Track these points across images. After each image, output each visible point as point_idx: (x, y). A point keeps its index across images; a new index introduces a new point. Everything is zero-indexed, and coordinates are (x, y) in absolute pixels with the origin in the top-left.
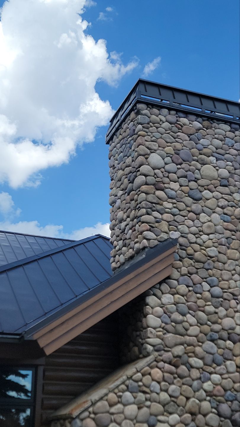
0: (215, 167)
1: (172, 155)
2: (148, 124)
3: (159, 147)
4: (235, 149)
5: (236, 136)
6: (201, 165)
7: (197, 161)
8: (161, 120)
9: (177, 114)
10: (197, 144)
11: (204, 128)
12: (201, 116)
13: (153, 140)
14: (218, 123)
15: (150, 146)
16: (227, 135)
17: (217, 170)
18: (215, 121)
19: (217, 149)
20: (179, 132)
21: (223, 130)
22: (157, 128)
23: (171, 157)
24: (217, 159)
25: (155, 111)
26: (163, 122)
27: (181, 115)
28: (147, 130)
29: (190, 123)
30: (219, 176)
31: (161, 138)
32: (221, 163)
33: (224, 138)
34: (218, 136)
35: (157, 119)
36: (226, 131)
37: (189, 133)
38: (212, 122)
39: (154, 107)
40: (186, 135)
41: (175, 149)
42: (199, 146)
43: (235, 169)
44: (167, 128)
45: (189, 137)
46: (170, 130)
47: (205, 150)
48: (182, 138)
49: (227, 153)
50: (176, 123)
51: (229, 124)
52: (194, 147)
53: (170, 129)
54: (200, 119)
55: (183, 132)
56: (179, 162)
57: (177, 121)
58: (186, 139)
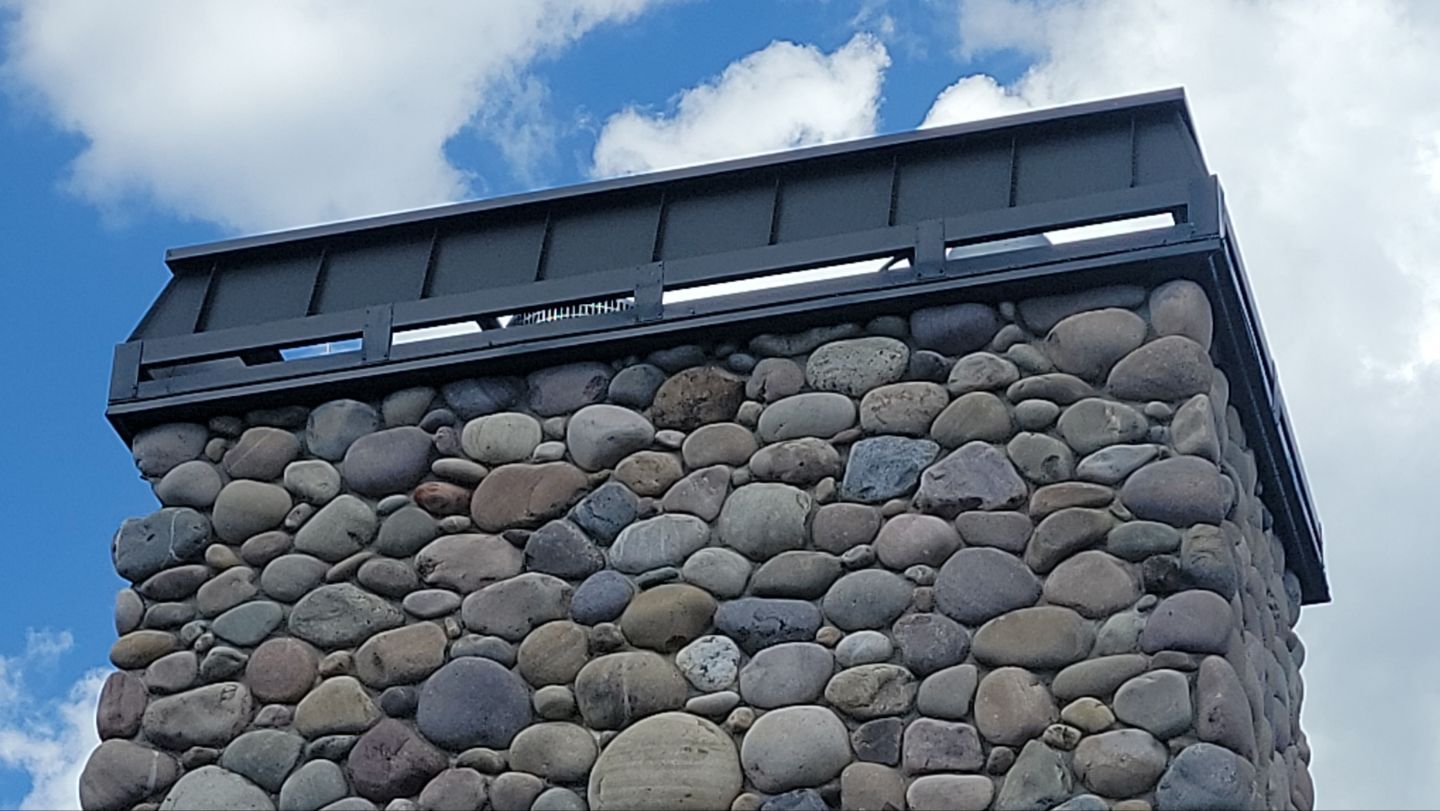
0: (718, 715)
1: (346, 739)
2: (195, 555)
3: (259, 702)
4: (929, 509)
5: (952, 397)
6: (597, 736)
7: (573, 714)
8: (297, 496)
9: (439, 400)
10: (577, 578)
11: (660, 435)
12: (640, 349)
13: (208, 669)
14: (798, 345)
15: (171, 728)
16: (868, 420)
17: (739, 732)
18: (766, 341)
19: (758, 557)
20: (443, 532)
21: (834, 389)
22: (259, 564)
23: (341, 757)
24: (748, 643)
25: (263, 440)
26: (317, 505)
27: (473, 395)
28: (174, 609)
29: (547, 437)
30: (752, 774)
31: (281, 627)
32: (783, 662)
33: (843, 446)
34: (777, 454)
35: (273, 496)
36: (857, 384)
37: (523, 517)
38: (745, 359)
39: (252, 417)
40: (493, 538)
41: (386, 680)
42: (597, 590)
43: (919, 674)
44: (337, 538)
45: (519, 544)
46: (363, 546)
47: (646, 606)
48: (455, 576)
49: (847, 568)
50: (426, 472)
51: (893, 322)
52: (549, 607)
53: (364, 539)
54: (631, 377)
55: (474, 528)
56: (392, 775)
57: (434, 453)
58: (484, 573)
